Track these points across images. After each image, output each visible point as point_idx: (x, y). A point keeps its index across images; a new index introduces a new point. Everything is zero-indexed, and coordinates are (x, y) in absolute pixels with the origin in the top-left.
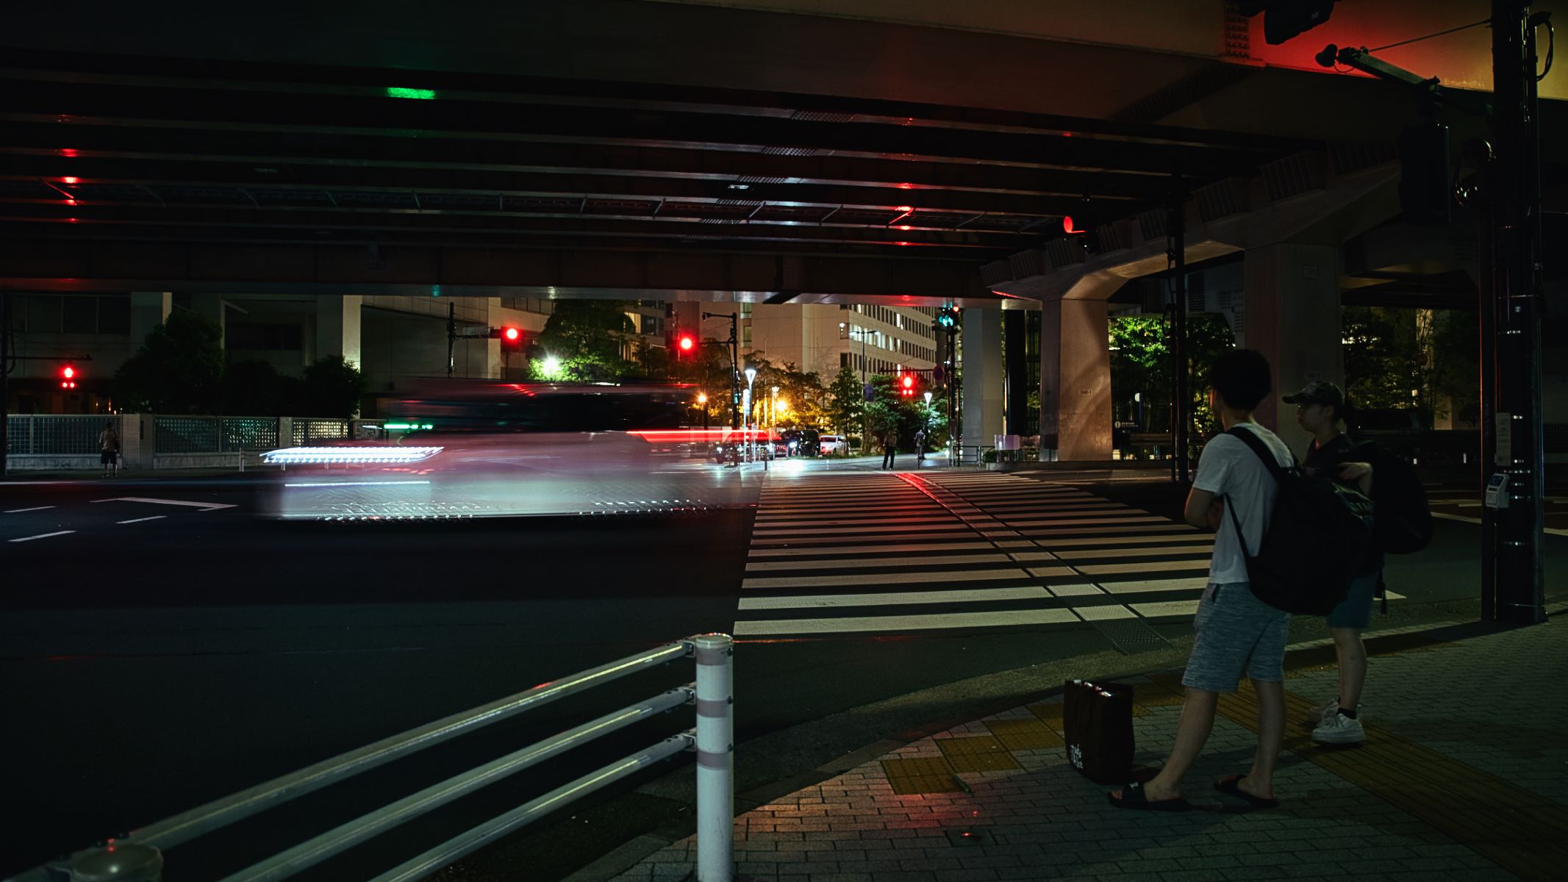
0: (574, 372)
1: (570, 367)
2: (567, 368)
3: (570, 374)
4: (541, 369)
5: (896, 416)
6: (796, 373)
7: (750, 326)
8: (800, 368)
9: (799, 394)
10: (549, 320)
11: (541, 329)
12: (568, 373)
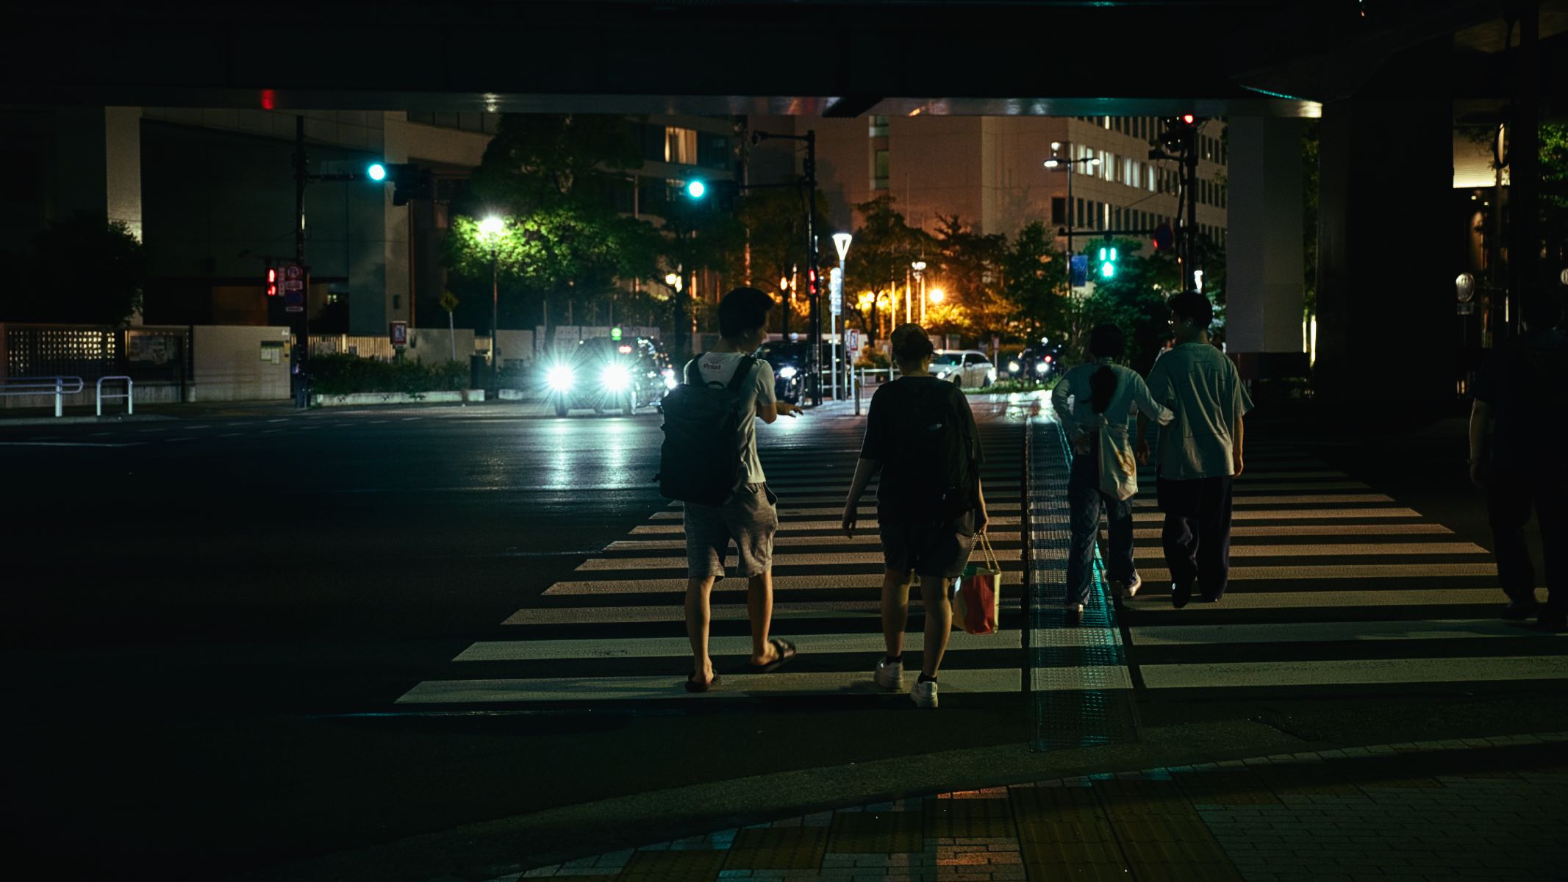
0: (534, 240)
1: (527, 230)
2: (521, 231)
3: (527, 243)
4: (475, 235)
5: (1132, 315)
6: (966, 236)
7: (887, 150)
8: (977, 226)
9: (972, 274)
10: (490, 145)
11: (477, 161)
12: (523, 240)
